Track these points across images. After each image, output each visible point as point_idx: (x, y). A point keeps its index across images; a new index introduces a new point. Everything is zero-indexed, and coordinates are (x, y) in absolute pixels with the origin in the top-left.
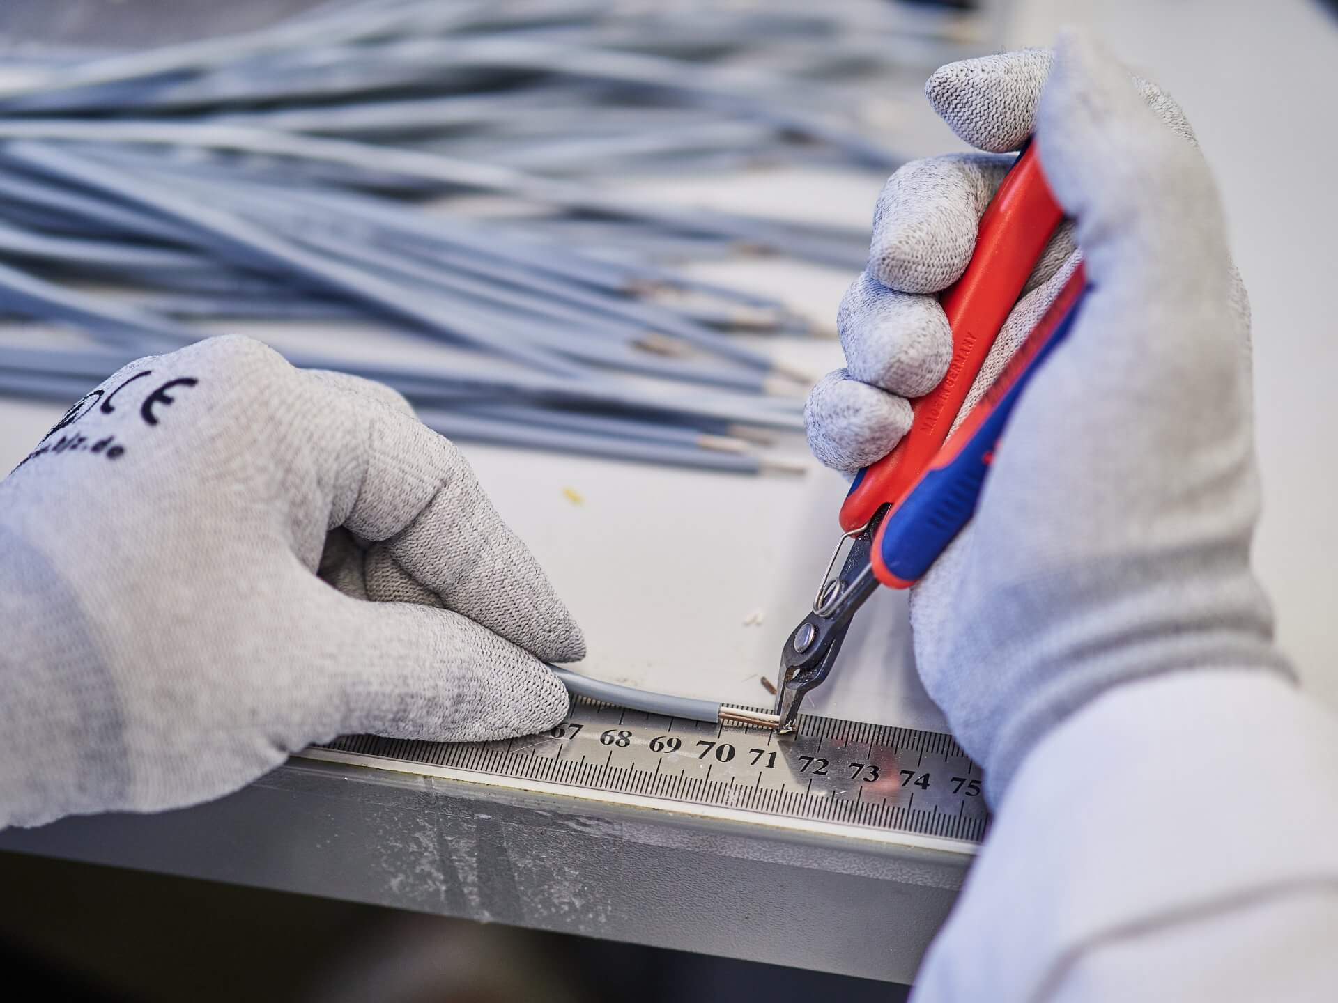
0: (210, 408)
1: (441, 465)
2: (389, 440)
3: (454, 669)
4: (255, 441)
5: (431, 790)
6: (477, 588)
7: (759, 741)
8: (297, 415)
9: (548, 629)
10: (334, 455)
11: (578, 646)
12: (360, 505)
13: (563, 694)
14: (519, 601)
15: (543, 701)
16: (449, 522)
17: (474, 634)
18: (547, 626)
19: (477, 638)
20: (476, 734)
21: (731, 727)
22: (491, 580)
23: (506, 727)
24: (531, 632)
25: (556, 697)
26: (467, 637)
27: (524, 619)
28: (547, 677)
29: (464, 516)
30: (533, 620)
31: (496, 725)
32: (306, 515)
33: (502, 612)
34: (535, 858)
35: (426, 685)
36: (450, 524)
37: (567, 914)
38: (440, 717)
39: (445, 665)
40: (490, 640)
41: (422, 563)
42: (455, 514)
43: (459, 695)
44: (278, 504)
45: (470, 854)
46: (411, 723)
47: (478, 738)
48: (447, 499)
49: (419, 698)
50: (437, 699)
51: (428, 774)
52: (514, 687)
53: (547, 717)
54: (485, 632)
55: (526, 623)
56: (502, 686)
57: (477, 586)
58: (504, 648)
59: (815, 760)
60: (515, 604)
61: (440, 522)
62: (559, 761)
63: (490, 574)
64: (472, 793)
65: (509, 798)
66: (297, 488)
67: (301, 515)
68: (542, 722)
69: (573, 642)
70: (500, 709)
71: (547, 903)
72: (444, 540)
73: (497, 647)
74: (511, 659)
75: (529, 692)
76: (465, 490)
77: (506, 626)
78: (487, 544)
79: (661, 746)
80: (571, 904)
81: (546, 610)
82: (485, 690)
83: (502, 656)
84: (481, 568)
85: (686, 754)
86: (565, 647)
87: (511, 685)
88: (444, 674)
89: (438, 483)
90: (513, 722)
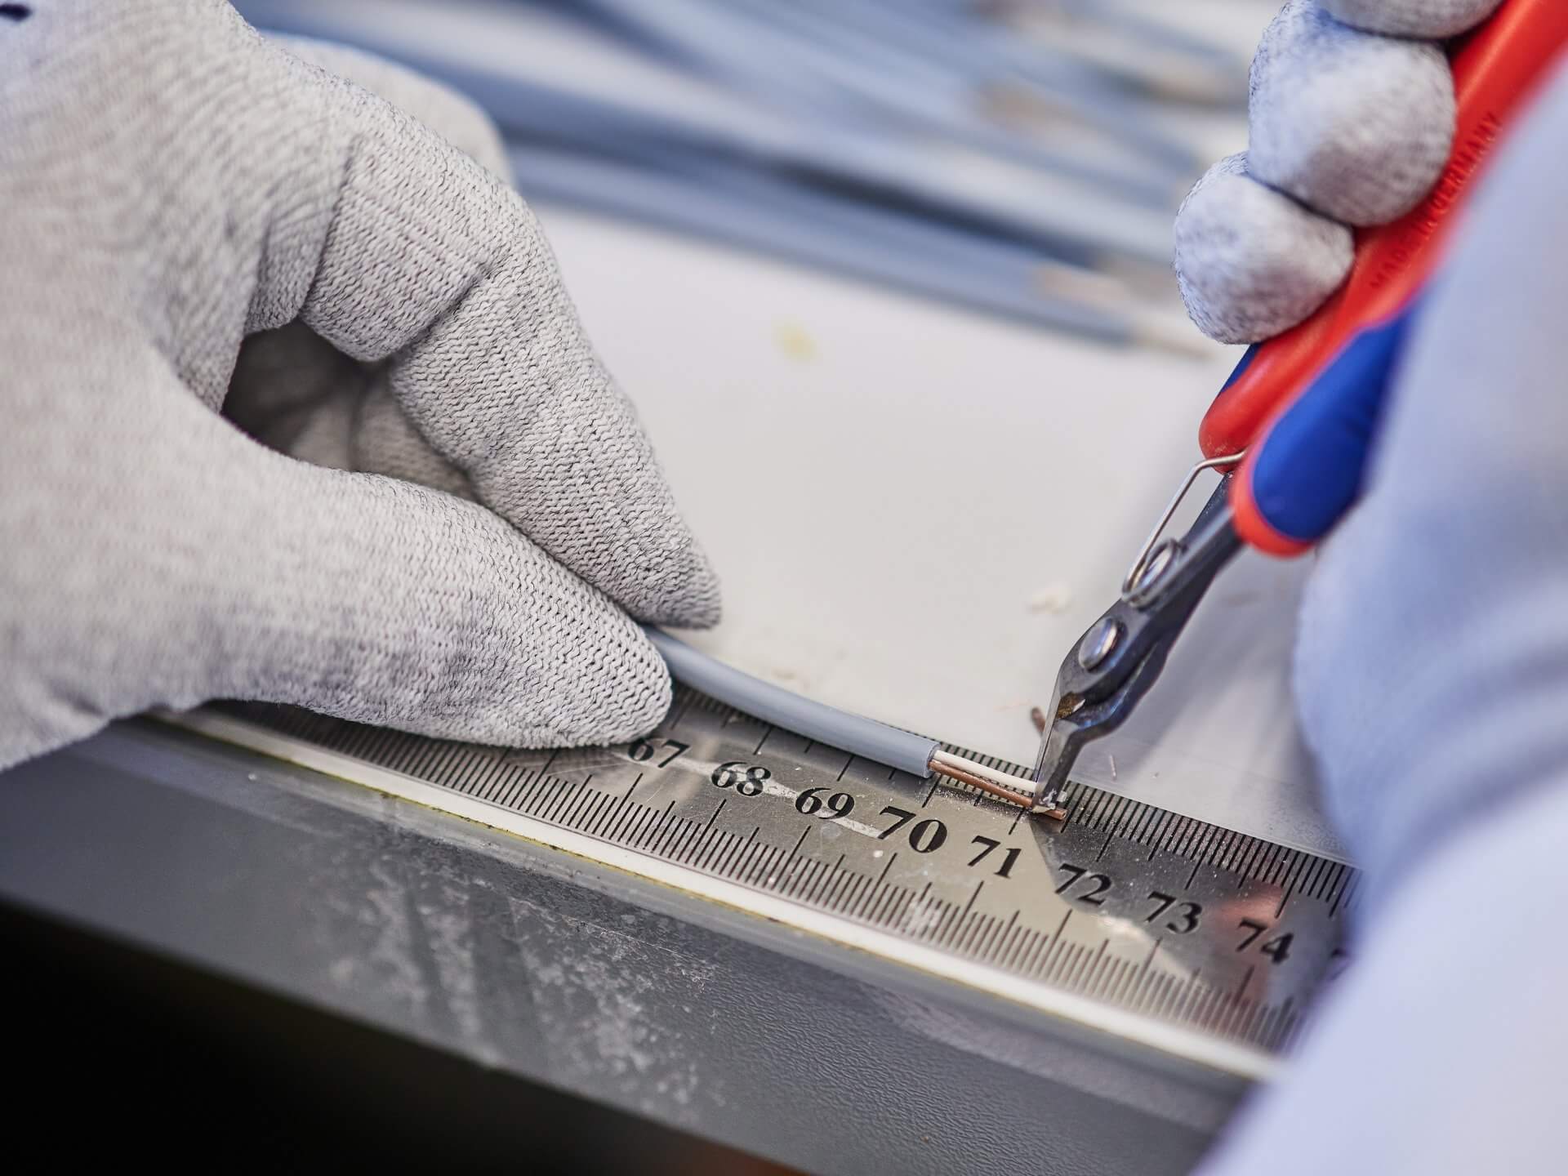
0: (37, 63)
1: (484, 237)
2: (388, 178)
3: (454, 609)
4: (109, 136)
5: (391, 821)
6: (524, 472)
7: (996, 824)
8: (206, 100)
9: (645, 565)
10: (266, 186)
11: (703, 603)
12: (322, 289)
13: (661, 681)
14: (597, 506)
15: (619, 688)
16: (485, 342)
17: (508, 551)
18: (643, 558)
19: (514, 560)
20: (491, 731)
21: (951, 790)
22: (549, 461)
23: (547, 726)
24: (613, 564)
25: (646, 683)
26: (493, 555)
27: (602, 540)
28: (634, 647)
29: (518, 337)
30: (618, 544)
31: (528, 720)
32: (196, 287)
33: (564, 522)
34: (568, 970)
35: (391, 629)
36: (486, 346)
37: (624, 1076)
38: (418, 691)
39: (437, 597)
40: (538, 567)
41: (433, 409)
42: (498, 330)
43: (461, 657)
44: (141, 258)
45: (461, 942)
46: (360, 695)
47: (495, 738)
48: (487, 301)
49: (376, 651)
50: (414, 658)
51: (393, 791)
52: (569, 656)
53: (624, 718)
54: (531, 551)
55: (604, 547)
56: (547, 652)
57: (524, 468)
58: (561, 585)
59: (1088, 874)
60: (588, 510)
61: (469, 340)
62: (627, 804)
63: (551, 448)
64: (461, 837)
65: (523, 856)
66: (184, 235)
67: (186, 285)
68: (614, 726)
69: (692, 594)
70: (539, 691)
71: (590, 1050)
72: (473, 374)
73: (548, 579)
74: (570, 605)
75: (595, 667)
76: (524, 290)
77: (568, 548)
78: (553, 394)
79: (817, 805)
80: (630, 1062)
81: (646, 530)
82: (514, 654)
83: (555, 597)
84: (536, 436)
85: (857, 827)
86: (677, 602)
87: (564, 651)
88: (433, 614)
89: (471, 269)
90: (558, 718)
